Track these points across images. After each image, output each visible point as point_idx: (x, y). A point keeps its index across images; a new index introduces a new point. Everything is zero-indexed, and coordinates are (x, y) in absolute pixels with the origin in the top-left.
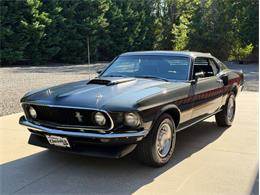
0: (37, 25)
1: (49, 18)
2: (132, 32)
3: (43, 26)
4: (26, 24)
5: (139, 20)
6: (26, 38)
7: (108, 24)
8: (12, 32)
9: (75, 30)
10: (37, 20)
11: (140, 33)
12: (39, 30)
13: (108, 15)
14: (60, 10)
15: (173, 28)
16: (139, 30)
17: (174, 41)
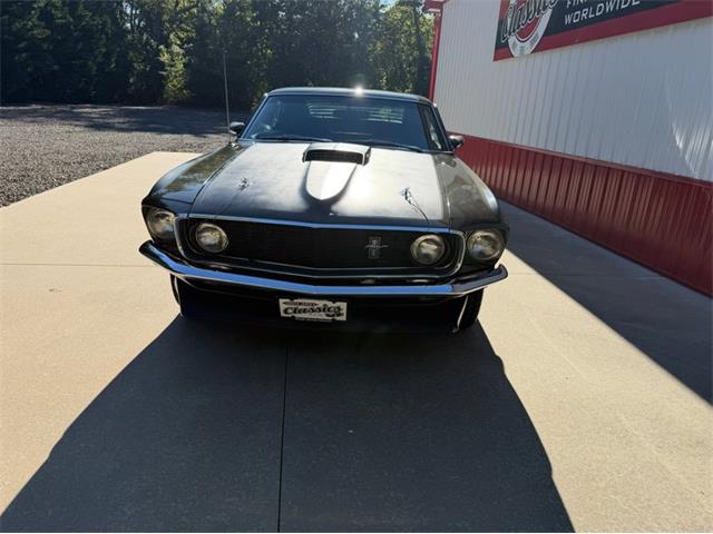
7: (48, 32)
11: (107, 56)
13: (45, 15)
15: (160, 51)
16: (104, 50)
17: (165, 73)
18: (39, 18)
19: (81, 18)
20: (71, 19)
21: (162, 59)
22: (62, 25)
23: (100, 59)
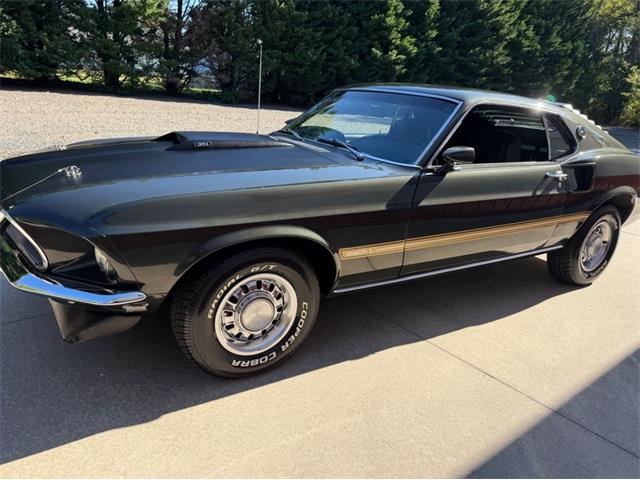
0: (393, 55)
1: (415, 45)
2: (552, 74)
3: (403, 57)
4: (379, 53)
5: (569, 56)
6: (377, 73)
7: (509, 59)
8: (357, 64)
9: (453, 67)
10: (397, 48)
11: (568, 79)
12: (396, 62)
13: (514, 47)
14: (434, 34)
15: (631, 72)
16: (566, 73)
17: (627, 94)
18: (505, 48)
19: (550, 44)
20: (539, 47)
21: (628, 80)
22: (529, 52)
23: (559, 82)
